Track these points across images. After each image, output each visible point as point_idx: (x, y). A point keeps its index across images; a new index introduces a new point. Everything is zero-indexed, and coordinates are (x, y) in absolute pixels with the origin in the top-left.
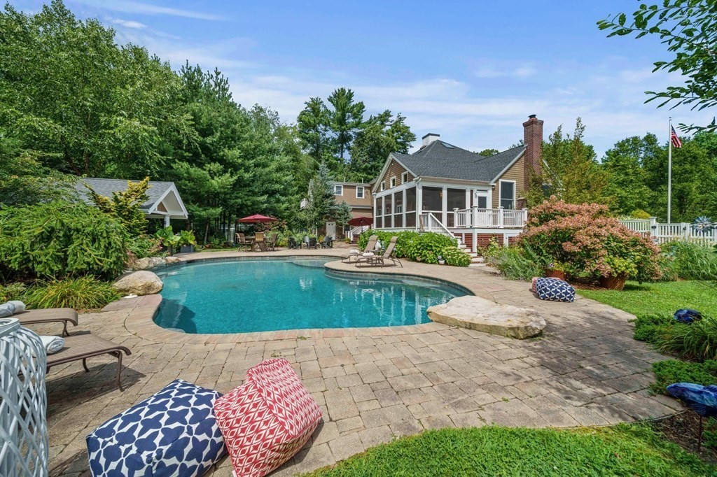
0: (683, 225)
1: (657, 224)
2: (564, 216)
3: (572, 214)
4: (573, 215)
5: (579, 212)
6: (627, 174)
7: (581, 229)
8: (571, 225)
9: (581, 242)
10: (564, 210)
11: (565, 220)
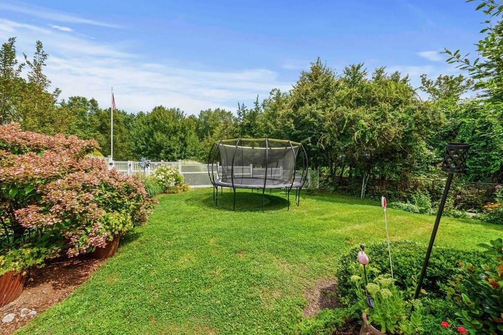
0: (129, 162)
1: (113, 162)
2: (20, 152)
3: (37, 149)
4: (38, 151)
5: (50, 147)
6: (84, 119)
7: (57, 177)
8: (37, 170)
9: (59, 202)
10: (20, 141)
11: (22, 160)
